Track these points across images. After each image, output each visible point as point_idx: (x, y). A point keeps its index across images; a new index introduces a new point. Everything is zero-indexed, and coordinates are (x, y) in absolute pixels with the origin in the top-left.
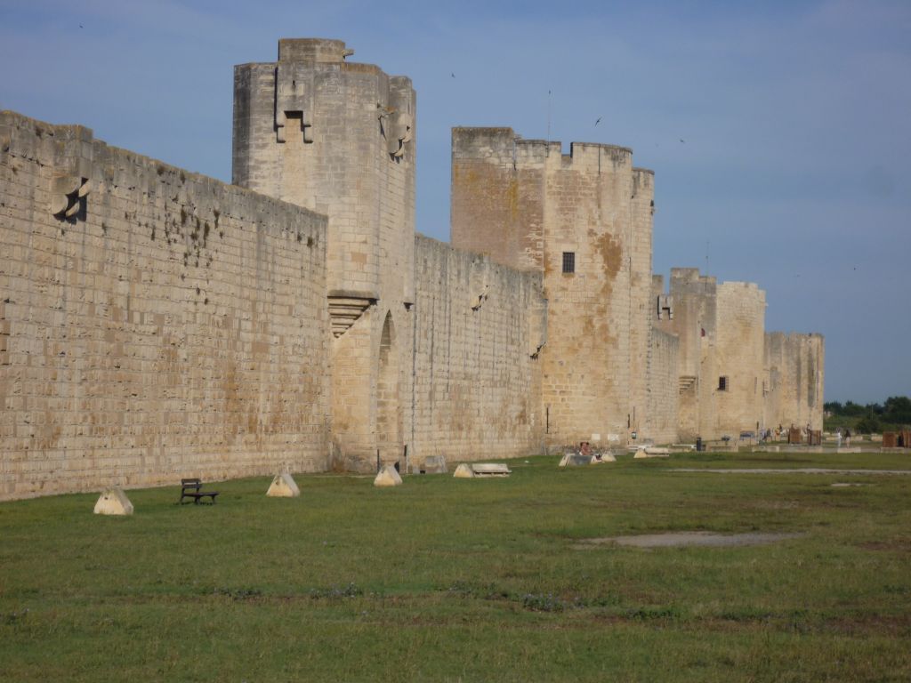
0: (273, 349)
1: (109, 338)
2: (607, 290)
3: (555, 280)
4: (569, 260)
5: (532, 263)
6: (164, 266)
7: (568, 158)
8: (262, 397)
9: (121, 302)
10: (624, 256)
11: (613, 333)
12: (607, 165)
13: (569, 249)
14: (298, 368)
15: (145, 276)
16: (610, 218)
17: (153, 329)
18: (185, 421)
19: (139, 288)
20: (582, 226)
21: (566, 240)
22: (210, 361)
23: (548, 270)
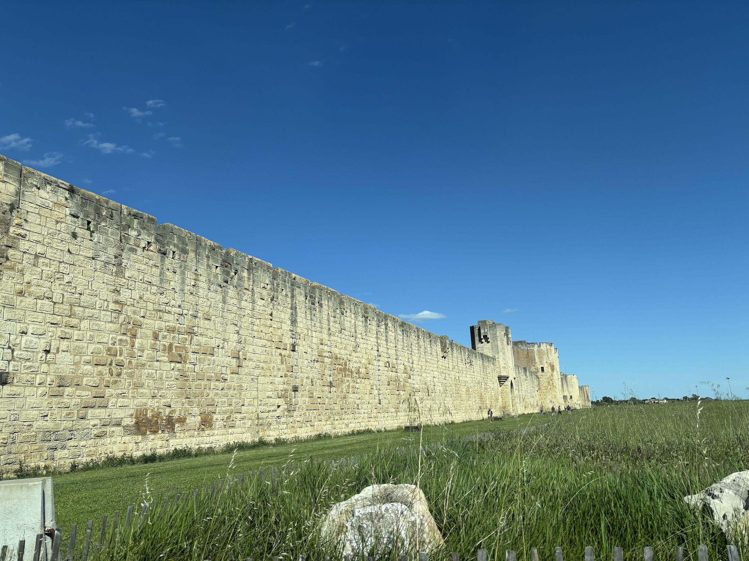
0: (488, 389)
1: (456, 387)
2: (552, 375)
3: (540, 373)
4: (542, 368)
5: (534, 370)
6: (465, 369)
7: (539, 346)
8: (488, 401)
9: (457, 378)
10: (555, 367)
11: (555, 385)
12: (548, 347)
13: (542, 366)
14: (494, 394)
15: (461, 372)
16: (551, 359)
17: (464, 384)
18: (473, 407)
19: (461, 374)
20: (545, 361)
21: (542, 364)
22: (477, 392)
23: (538, 371)
